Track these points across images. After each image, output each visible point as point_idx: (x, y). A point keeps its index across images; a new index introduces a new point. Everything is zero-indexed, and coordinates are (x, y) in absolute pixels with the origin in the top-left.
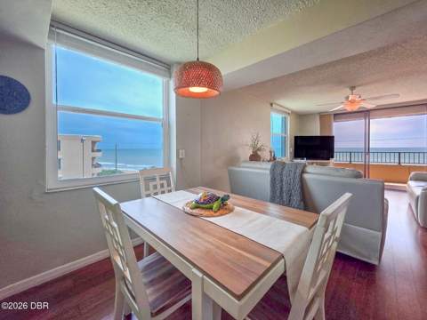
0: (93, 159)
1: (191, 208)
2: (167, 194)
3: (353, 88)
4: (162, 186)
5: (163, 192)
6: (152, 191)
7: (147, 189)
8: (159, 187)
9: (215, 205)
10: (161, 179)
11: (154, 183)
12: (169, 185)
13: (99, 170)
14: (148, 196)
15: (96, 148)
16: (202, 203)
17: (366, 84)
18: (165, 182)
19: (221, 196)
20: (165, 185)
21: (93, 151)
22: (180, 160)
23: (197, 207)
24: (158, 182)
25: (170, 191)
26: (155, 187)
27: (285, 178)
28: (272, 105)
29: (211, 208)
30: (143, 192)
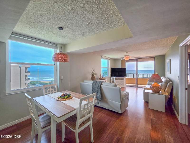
0: (26, 76)
1: (58, 98)
2: (54, 94)
3: (127, 52)
4: (52, 91)
5: (52, 93)
6: (48, 93)
7: (46, 92)
8: (50, 91)
9: (66, 97)
10: (52, 88)
11: (49, 90)
12: (55, 90)
13: (29, 81)
14: (46, 95)
15: (27, 71)
16: (62, 97)
17: (132, 51)
18: (53, 89)
19: (68, 94)
20: (53, 90)
21: (26, 72)
22: (61, 80)
23: (60, 98)
24: (50, 89)
25: (55, 92)
26: (49, 91)
27: (96, 86)
29: (64, 98)
30: (44, 93)
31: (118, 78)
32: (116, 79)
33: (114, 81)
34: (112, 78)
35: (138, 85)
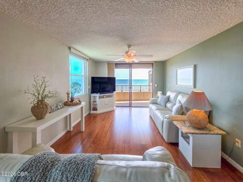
28: (70, 48)
31: (104, 96)
32: (100, 97)
33: (96, 102)
34: (92, 95)
35: (133, 102)
